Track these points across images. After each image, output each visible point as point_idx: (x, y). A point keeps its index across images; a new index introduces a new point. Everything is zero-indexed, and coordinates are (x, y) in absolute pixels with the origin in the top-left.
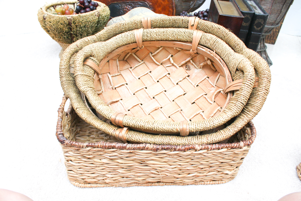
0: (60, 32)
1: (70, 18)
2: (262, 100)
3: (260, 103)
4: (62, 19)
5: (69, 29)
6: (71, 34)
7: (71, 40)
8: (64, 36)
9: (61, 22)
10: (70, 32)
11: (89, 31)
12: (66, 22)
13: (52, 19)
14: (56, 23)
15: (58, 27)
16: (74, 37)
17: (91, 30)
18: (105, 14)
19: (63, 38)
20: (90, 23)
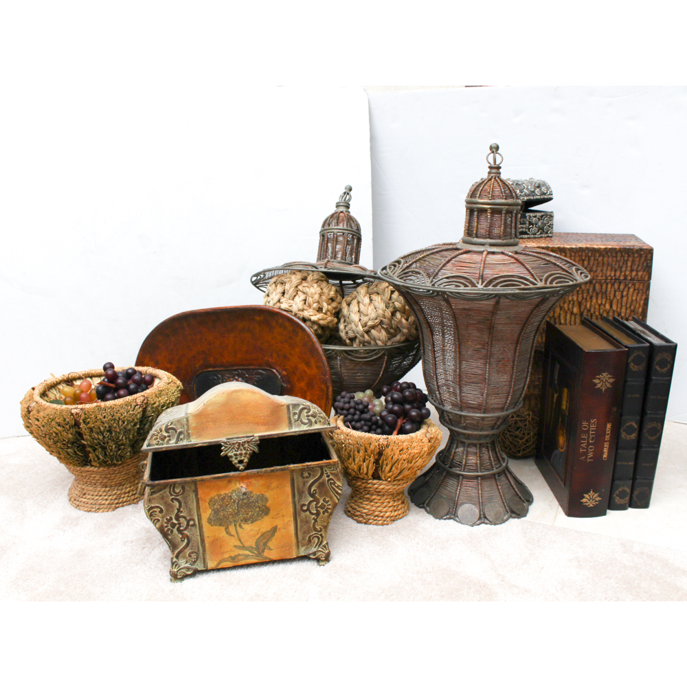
1: (78, 411)
4: (60, 413)
5: (77, 435)
6: (84, 446)
7: (83, 458)
8: (66, 450)
9: (58, 421)
10: (79, 440)
11: (122, 440)
12: (67, 420)
14: (47, 422)
15: (51, 431)
16: (89, 452)
17: (124, 438)
19: (65, 454)
20: (121, 423)
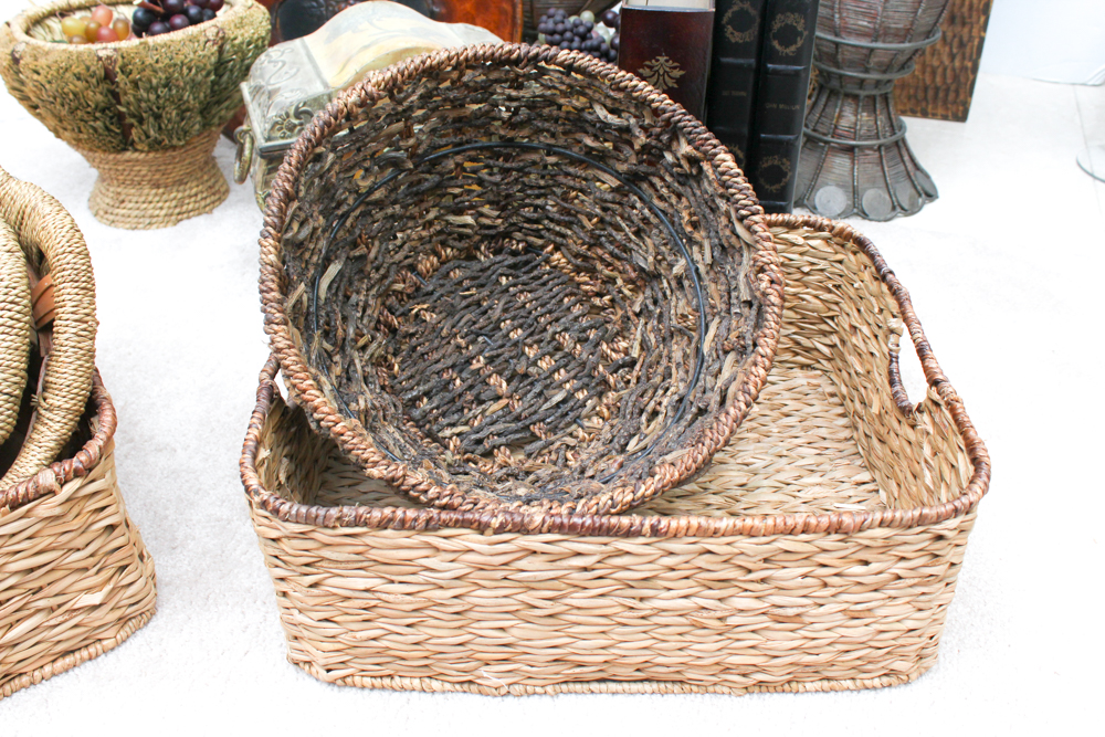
0: (77, 109)
1: (109, 53)
2: (79, 359)
3: (74, 372)
4: (78, 57)
5: (110, 97)
6: (121, 116)
7: (120, 137)
8: (92, 123)
9: (76, 71)
10: (114, 106)
11: (188, 101)
12: (92, 69)
13: (43, 62)
14: (55, 74)
15: (66, 90)
16: (132, 125)
17: (191, 97)
18: (246, 35)
19: (91, 131)
20: (185, 71)
